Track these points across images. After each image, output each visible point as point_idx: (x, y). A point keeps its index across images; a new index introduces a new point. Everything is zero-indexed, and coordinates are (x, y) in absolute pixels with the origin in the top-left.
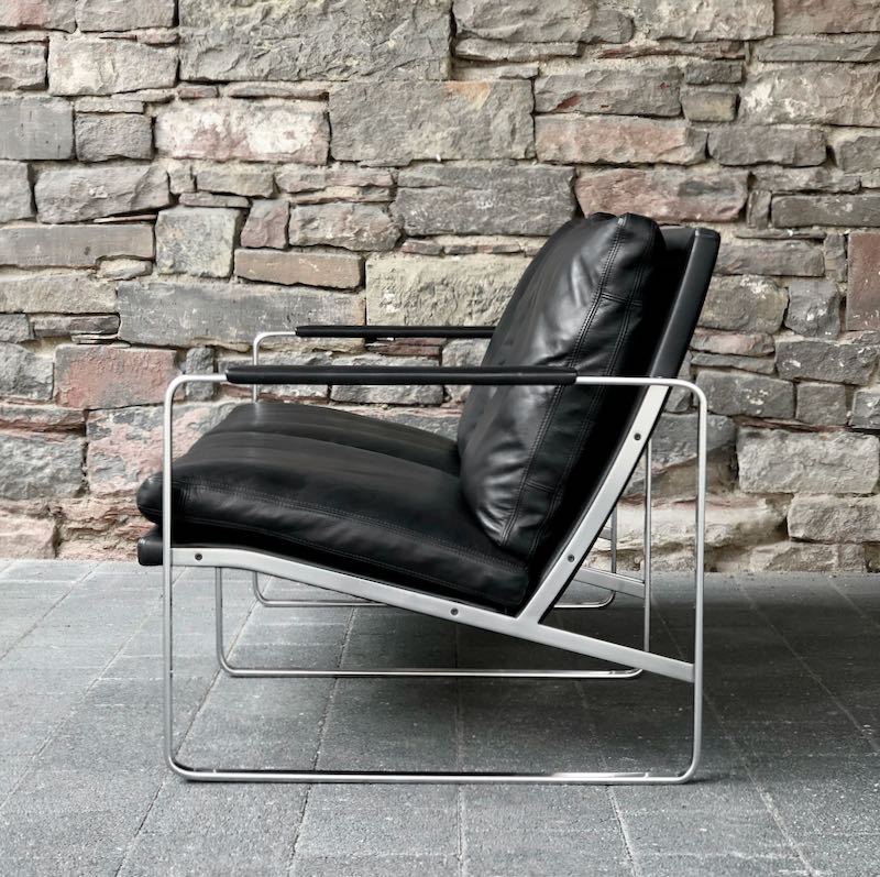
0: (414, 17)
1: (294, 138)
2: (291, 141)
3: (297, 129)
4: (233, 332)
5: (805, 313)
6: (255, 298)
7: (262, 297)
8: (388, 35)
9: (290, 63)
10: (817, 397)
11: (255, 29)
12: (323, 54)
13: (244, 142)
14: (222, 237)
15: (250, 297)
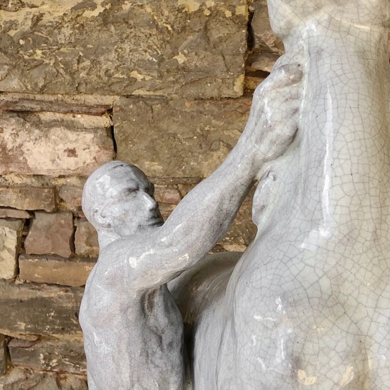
0: (206, 29)
1: (76, 156)
2: (72, 159)
3: (79, 147)
4: (23, 325)
6: (42, 299)
7: (49, 298)
8: (177, 48)
9: (68, 77)
11: (24, 36)
12: (104, 67)
13: (21, 158)
14: (4, 247)
15: (37, 298)
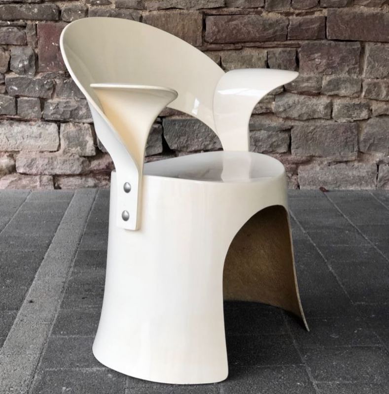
5: (18, 63)
10: (27, 105)
